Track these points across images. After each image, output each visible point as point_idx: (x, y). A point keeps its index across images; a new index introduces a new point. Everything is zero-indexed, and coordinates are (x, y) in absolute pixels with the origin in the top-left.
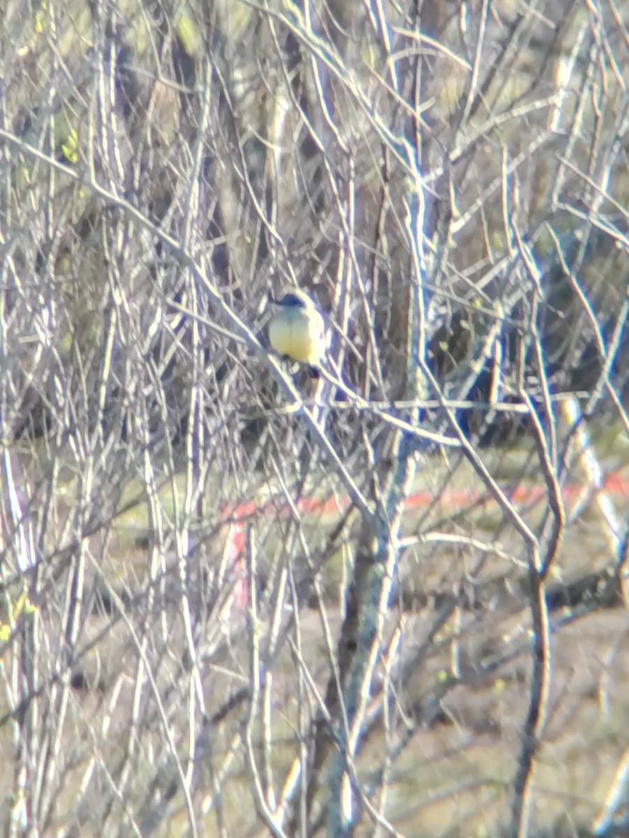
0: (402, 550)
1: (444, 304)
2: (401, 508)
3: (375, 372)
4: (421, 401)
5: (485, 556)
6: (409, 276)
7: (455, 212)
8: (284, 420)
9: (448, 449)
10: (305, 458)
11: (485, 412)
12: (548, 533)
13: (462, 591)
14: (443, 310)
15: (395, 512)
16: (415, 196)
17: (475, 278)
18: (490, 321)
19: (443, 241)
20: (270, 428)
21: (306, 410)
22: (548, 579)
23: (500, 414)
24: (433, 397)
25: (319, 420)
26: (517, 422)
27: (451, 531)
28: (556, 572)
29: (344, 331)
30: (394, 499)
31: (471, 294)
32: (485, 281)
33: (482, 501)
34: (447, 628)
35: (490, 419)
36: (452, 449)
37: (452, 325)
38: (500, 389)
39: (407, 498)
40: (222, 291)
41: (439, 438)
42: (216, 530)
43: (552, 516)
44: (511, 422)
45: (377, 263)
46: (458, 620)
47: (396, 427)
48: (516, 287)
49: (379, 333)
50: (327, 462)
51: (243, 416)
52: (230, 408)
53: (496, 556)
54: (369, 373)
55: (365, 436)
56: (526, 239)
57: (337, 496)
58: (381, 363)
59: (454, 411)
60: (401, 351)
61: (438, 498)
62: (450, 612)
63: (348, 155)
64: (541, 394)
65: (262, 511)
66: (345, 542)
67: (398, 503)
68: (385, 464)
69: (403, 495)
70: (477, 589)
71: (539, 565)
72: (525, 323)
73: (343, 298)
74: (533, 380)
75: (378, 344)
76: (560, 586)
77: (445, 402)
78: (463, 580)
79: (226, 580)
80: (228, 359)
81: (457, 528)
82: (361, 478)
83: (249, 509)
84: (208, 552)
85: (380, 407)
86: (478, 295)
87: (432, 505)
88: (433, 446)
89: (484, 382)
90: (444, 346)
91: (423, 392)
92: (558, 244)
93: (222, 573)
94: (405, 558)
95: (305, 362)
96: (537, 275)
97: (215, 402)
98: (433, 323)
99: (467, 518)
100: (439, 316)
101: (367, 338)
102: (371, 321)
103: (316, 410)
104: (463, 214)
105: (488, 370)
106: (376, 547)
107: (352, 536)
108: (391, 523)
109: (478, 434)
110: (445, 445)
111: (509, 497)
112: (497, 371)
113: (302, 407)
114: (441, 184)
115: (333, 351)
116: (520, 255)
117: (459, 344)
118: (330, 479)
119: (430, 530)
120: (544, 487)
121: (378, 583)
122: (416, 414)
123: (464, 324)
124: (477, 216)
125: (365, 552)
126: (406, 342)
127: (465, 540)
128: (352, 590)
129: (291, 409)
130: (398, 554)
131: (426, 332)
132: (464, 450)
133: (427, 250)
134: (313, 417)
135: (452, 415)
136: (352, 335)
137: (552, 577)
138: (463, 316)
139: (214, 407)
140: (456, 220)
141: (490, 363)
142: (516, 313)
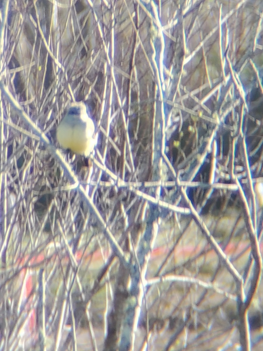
0: (148, 287)
1: (178, 115)
2: (148, 258)
3: (129, 162)
4: (163, 182)
5: (206, 291)
6: (153, 95)
7: (186, 50)
8: (64, 196)
9: (180, 216)
10: (79, 222)
11: (206, 190)
12: (250, 274)
13: (189, 316)
14: (177, 119)
15: (144, 261)
16: (158, 40)
17: (200, 96)
18: (210, 126)
19: (177, 71)
20: (55, 202)
21: (81, 188)
22: (250, 308)
23: (216, 191)
24: (171, 179)
25: (90, 195)
26: (228, 197)
27: (181, 274)
28: (255, 302)
29: (107, 134)
30: (143, 251)
31: (197, 107)
32: (206, 99)
33: (203, 253)
34: (178, 342)
35: (209, 195)
36: (184, 216)
37: (182, 129)
38: (216, 174)
39: (152, 250)
40: (22, 105)
41: (175, 208)
42: (17, 274)
43: (253, 262)
44: (224, 197)
45: (131, 86)
46: (185, 337)
47: (145, 200)
48: (229, 103)
49: (131, 135)
50: (96, 225)
51: (37, 193)
52: (27, 187)
53: (214, 291)
54: (125, 163)
55: (122, 207)
56: (236, 69)
57: (102, 250)
58: (133, 155)
59: (186, 189)
60: (148, 147)
61: (172, 251)
62: (181, 331)
63: (110, 10)
64: (246, 177)
65: (49, 260)
66: (107, 281)
67: (147, 254)
68: (137, 227)
69: (149, 249)
70: (200, 314)
71: (244, 298)
72: (235, 128)
73: (106, 110)
74: (240, 168)
75: (131, 142)
76: (258, 312)
77: (180, 183)
78: (190, 308)
79: (22, 309)
80: (25, 152)
81: (186, 271)
82: (120, 236)
83: (40, 259)
84: (9, 290)
85: (134, 186)
86: (201, 108)
87: (169, 255)
88: (171, 214)
89: (206, 169)
90: (177, 144)
91: (163, 177)
92: (258, 74)
93: (20, 305)
94: (150, 292)
95: (82, 155)
96: (243, 94)
97: (16, 182)
98: (171, 127)
99: (193, 265)
100: (174, 124)
101: (123, 138)
102: (126, 127)
103: (88, 188)
104: (191, 52)
105: (208, 161)
106: (129, 286)
107: (112, 278)
108: (141, 268)
109: (201, 205)
110: (178, 213)
111: (224, 249)
112: (214, 161)
113: (79, 186)
114: (176, 31)
115: (100, 147)
116: (231, 80)
117: (188, 142)
118: (97, 237)
119: (167, 273)
120: (248, 242)
121: (132, 310)
122: (158, 192)
123: (190, 128)
124: (200, 53)
125: (121, 289)
126: (151, 141)
127: (192, 280)
128: (113, 316)
129: (70, 187)
130: (145, 290)
131: (166, 134)
132: (192, 216)
133: (166, 77)
134: (86, 193)
135: (184, 191)
136: (112, 136)
137: (253, 306)
138: (190, 123)
139: (15, 187)
140: (187, 56)
141: (210, 156)
142: (228, 121)
